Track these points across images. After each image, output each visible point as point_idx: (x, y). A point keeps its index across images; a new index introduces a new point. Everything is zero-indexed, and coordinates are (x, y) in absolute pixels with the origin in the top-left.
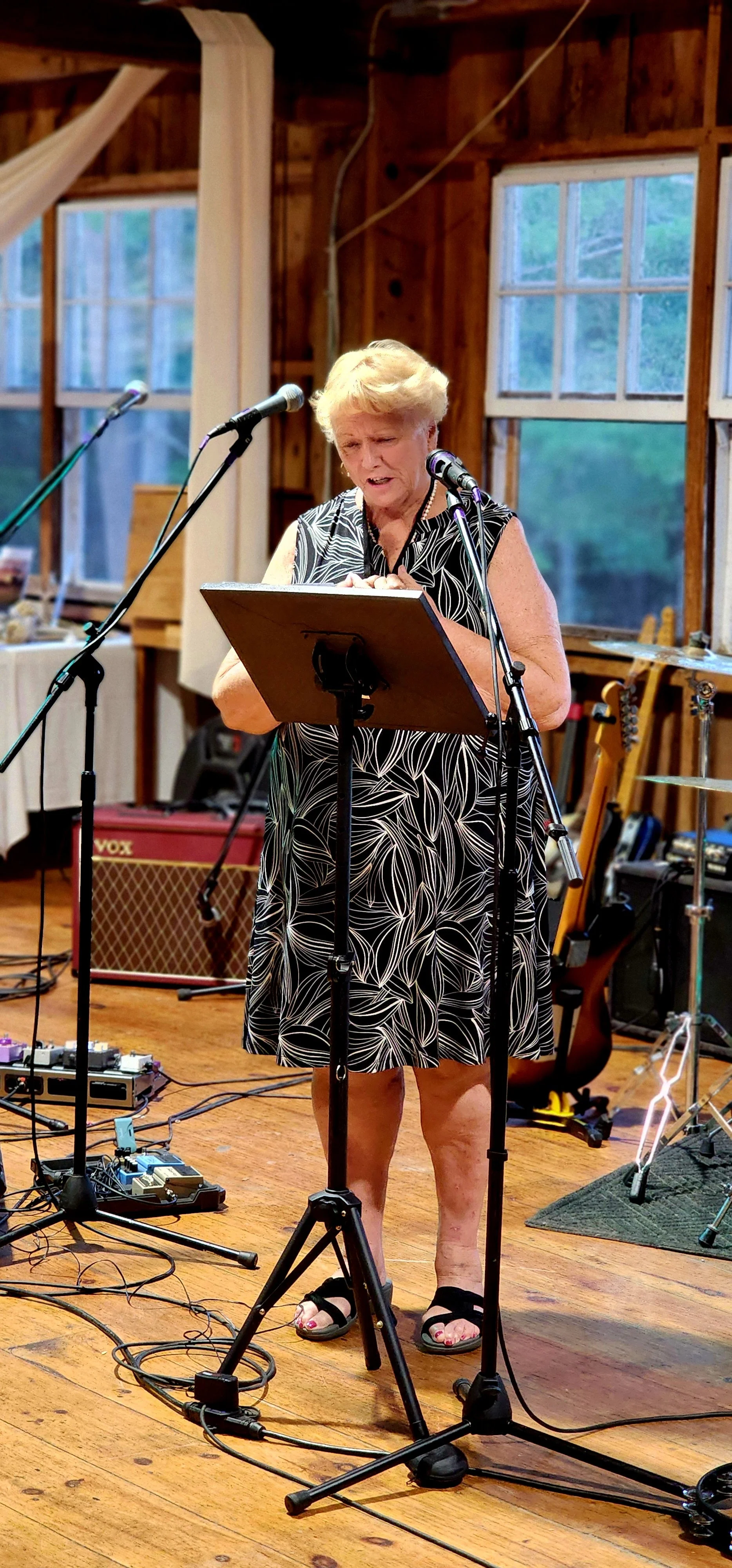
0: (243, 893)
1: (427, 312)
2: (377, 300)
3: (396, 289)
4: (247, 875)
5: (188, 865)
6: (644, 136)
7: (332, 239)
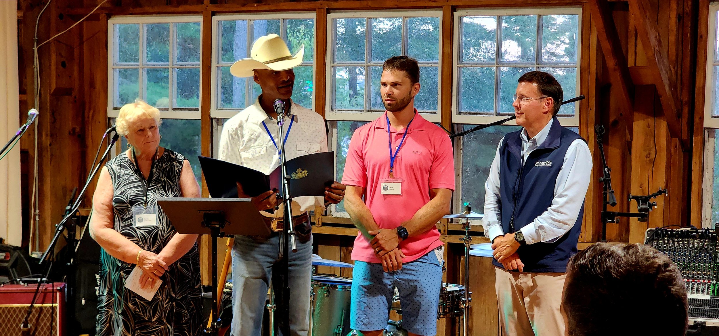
0: (39, 316)
1: (76, 74)
2: (57, 68)
3: (64, 64)
4: (41, 308)
5: (15, 305)
6: (178, 7)
7: (35, 43)
